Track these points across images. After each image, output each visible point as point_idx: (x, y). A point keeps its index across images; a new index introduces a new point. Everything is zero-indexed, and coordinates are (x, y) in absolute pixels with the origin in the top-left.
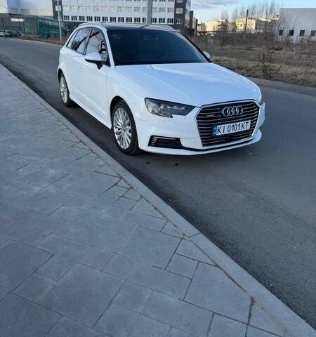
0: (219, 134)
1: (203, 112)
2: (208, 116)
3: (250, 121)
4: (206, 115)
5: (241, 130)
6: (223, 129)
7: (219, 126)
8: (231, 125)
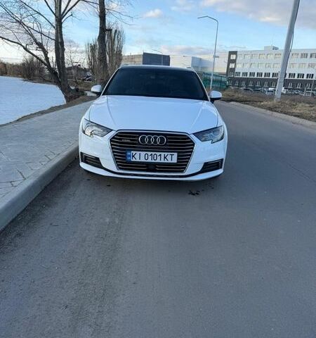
0: (134, 160)
1: (119, 136)
2: (123, 141)
3: (176, 154)
4: (121, 139)
5: (162, 161)
6: (139, 156)
7: (134, 152)
8: (149, 153)
